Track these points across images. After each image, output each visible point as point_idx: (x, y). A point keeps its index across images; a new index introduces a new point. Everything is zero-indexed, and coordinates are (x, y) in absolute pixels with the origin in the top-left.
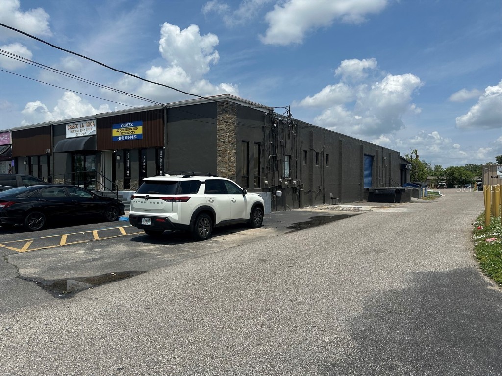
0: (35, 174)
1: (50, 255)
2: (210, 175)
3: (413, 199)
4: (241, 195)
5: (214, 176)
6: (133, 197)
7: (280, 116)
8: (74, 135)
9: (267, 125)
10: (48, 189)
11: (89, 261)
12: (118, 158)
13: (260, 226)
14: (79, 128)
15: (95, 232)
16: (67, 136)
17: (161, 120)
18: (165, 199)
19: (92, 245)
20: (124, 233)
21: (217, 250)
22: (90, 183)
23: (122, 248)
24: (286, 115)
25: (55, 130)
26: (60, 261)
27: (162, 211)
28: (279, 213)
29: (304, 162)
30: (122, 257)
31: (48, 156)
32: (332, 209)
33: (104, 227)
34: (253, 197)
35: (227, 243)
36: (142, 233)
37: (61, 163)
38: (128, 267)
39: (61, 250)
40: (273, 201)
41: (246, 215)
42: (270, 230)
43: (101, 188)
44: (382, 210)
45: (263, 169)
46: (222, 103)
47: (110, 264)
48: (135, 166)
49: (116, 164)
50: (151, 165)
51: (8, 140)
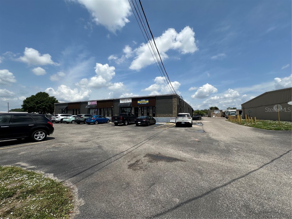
12: (140, 109)
16: (120, 103)
17: (155, 99)
25: (115, 101)
31: (112, 108)
46: (174, 96)
48: (145, 111)
49: (139, 110)
50: (151, 111)
51: (95, 103)
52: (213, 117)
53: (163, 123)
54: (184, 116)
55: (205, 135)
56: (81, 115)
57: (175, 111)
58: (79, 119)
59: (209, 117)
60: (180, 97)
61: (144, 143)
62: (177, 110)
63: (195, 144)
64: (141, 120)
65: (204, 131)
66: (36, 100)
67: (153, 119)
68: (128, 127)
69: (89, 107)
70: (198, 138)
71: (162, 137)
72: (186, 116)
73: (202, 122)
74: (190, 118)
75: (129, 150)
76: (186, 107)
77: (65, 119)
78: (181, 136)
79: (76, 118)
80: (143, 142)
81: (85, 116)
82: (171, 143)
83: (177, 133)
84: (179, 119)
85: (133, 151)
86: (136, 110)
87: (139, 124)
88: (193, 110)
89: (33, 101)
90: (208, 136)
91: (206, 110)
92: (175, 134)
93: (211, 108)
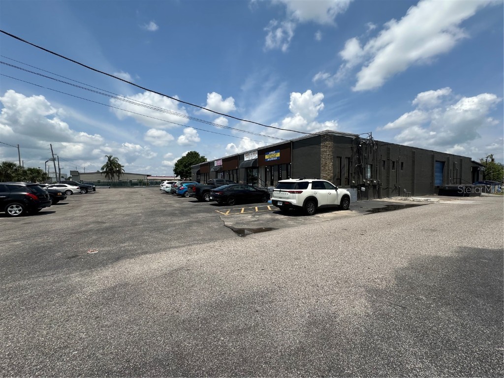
0: (232, 179)
1: (237, 217)
2: (315, 178)
3: (483, 194)
4: (335, 190)
5: (318, 179)
6: (274, 191)
7: (364, 139)
8: (248, 159)
9: (354, 146)
10: (236, 187)
11: (253, 221)
12: (268, 170)
13: (348, 209)
14: (250, 156)
15: (256, 208)
16: (245, 160)
17: (289, 149)
18: (289, 192)
19: (254, 214)
20: (270, 209)
21: (317, 221)
22: (255, 183)
23: (268, 216)
24: (369, 138)
25: (240, 157)
26: (241, 220)
27: (288, 198)
28: (363, 202)
29: (383, 168)
30: (268, 221)
31: (237, 169)
32: (405, 200)
33: (261, 205)
34: (342, 191)
35: (325, 218)
36: (278, 209)
37: (242, 173)
38: (270, 226)
39: (241, 215)
40: (358, 194)
41: (338, 202)
42: (354, 212)
43: (260, 186)
44: (449, 202)
45: (351, 174)
46: (324, 136)
47: (262, 223)
48: (276, 174)
49: (267, 173)
50: (284, 173)
51: (220, 163)
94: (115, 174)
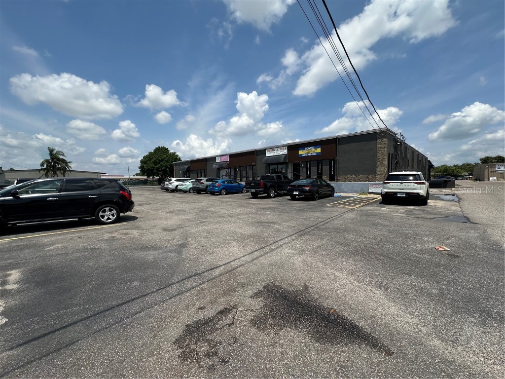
8: (271, 155)
9: (395, 143)
12: (303, 165)
14: (275, 151)
16: (267, 156)
17: (335, 144)
25: (258, 153)
27: (414, 189)
31: (253, 166)
46: (381, 133)
48: (314, 169)
49: (301, 169)
50: (326, 168)
51: (227, 159)
52: (489, 180)
53: (351, 195)
54: (404, 178)
55: (473, 234)
56: (201, 180)
57: (382, 168)
58: (197, 186)
59: (476, 180)
60: (398, 136)
61: (281, 246)
62: (386, 166)
63: (438, 265)
64: (300, 188)
65: (468, 219)
66: (154, 159)
67: (328, 186)
68: (275, 201)
69: (217, 166)
70: (449, 241)
71: (337, 230)
72: (411, 178)
73: (456, 192)
74: (423, 183)
75: (232, 263)
76: (413, 159)
77: (180, 185)
78: (389, 231)
79: (193, 184)
80: (282, 241)
81: (207, 180)
82: (355, 252)
83: (380, 221)
84: (390, 187)
85: (241, 268)
86: (296, 168)
87: (296, 195)
88: (431, 166)
89: (150, 160)
90: (484, 237)
91: (468, 165)
92: (373, 224)
93: (485, 160)
94: (58, 172)
